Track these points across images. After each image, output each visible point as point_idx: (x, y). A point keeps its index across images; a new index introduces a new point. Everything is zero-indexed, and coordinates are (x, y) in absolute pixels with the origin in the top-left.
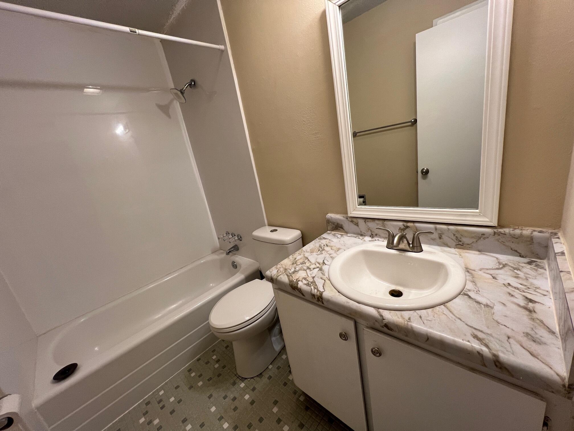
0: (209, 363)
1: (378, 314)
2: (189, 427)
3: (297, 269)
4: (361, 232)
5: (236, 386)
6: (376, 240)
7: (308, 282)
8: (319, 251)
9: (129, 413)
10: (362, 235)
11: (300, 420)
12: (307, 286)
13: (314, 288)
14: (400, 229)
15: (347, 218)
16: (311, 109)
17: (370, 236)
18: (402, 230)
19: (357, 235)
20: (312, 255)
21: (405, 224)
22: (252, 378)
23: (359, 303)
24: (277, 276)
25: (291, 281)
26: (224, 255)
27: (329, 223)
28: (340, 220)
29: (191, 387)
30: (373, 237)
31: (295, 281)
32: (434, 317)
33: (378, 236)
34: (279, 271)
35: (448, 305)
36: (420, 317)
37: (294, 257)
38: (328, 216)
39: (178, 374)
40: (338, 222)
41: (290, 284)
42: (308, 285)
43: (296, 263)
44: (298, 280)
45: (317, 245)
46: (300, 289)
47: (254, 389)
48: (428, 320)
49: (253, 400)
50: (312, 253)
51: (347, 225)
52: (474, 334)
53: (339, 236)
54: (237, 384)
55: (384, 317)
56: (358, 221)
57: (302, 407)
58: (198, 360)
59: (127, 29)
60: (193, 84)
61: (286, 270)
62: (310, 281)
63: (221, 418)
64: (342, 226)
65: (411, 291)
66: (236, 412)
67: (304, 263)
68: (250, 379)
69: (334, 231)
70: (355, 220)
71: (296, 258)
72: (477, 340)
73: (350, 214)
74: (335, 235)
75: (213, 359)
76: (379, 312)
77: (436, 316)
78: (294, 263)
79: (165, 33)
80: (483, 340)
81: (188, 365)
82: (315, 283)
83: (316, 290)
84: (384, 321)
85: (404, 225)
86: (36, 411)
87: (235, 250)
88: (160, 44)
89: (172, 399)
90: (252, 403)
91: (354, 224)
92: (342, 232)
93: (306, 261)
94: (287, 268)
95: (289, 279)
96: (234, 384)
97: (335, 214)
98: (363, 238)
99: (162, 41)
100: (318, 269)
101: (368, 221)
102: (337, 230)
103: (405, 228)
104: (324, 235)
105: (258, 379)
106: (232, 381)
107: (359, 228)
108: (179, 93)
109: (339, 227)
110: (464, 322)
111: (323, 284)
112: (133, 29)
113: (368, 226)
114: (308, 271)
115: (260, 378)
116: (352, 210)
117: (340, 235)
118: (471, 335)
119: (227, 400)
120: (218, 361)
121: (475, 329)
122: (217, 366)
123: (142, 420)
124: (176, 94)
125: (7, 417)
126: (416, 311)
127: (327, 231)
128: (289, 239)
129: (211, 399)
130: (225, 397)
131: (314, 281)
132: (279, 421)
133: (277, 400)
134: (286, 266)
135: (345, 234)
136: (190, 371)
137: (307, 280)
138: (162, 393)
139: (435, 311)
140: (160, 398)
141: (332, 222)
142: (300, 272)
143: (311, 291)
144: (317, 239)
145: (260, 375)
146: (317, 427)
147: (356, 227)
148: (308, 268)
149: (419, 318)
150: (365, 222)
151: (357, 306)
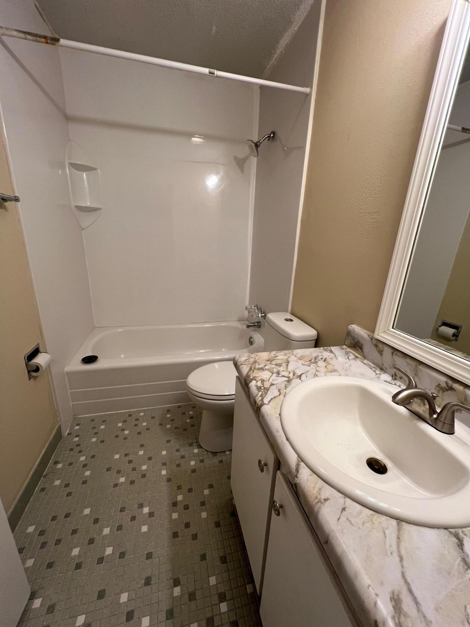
0: (184, 415)
1: (296, 466)
2: (141, 453)
3: (267, 367)
4: (383, 365)
5: (191, 448)
6: (395, 384)
7: (262, 385)
8: (309, 362)
9: (117, 413)
10: (382, 369)
11: (220, 518)
12: (257, 389)
13: (262, 395)
14: (439, 385)
15: (372, 339)
16: (379, 177)
17: (392, 376)
18: (440, 389)
19: (376, 366)
20: (297, 361)
21: (450, 382)
22: (207, 451)
23: (287, 439)
24: (241, 364)
25: (248, 376)
26: (245, 327)
27: (348, 336)
28: (362, 337)
29: (161, 425)
30: (395, 379)
31: (251, 377)
32: (363, 524)
33: (403, 380)
34: (248, 360)
35: (405, 526)
36: (344, 509)
37: (276, 354)
38: (352, 326)
39: (159, 408)
40: (359, 340)
41: (245, 378)
42: (259, 388)
43: (271, 361)
44: (256, 378)
45: (314, 355)
46: (249, 388)
47: (202, 461)
48: (350, 521)
49: (195, 469)
50: (298, 360)
51: (368, 347)
52: (398, 595)
53: (352, 357)
54: (192, 446)
55: (299, 473)
56: (383, 348)
57: (230, 510)
58: (179, 407)
59: (206, 70)
60: (273, 136)
61: (255, 362)
62: (265, 386)
63: (164, 464)
64: (362, 346)
65: (402, 478)
66: (177, 468)
67: (280, 365)
68: (204, 450)
69: (351, 348)
70: (380, 345)
71: (277, 357)
72: (393, 607)
73: (378, 335)
74: (348, 354)
75: (189, 413)
76: (298, 465)
77: (368, 525)
78: (270, 360)
79: (265, 78)
80: (404, 616)
81: (170, 405)
82: (267, 391)
83: (260, 398)
84: (296, 479)
85: (446, 383)
86: (65, 374)
87: (257, 327)
88: (259, 90)
89: (145, 424)
90: (194, 471)
91: (378, 350)
92: (359, 354)
93: (284, 365)
94: (258, 361)
95: (248, 372)
96: (191, 445)
97: (361, 327)
98: (381, 374)
99: (262, 87)
100: (287, 379)
101: (396, 354)
102: (355, 349)
103: (447, 388)
104: (333, 349)
105: (210, 455)
106: (191, 441)
107: (382, 359)
108: (253, 145)
109: (358, 346)
110: (403, 567)
111: (274, 396)
112: (212, 70)
113: (394, 361)
114: (275, 375)
115: (213, 456)
116: (380, 331)
117: (354, 357)
118: (393, 593)
119: (178, 453)
120: (192, 418)
121: (410, 591)
122: (188, 421)
123: (120, 425)
124: (251, 146)
125: (37, 365)
126: (346, 498)
127: (342, 345)
128: (298, 335)
129: (168, 444)
130: (178, 450)
131: (269, 389)
132: (203, 504)
133: (214, 485)
134: (260, 359)
135: (362, 358)
136: (168, 411)
137: (263, 384)
138: (142, 414)
139: (373, 519)
140: (139, 418)
141: (352, 337)
142: (266, 372)
143: (255, 397)
144: (322, 348)
145: (215, 454)
146: (230, 538)
147: (378, 354)
148: (278, 373)
149: (341, 509)
150: (393, 353)
151: (282, 441)
